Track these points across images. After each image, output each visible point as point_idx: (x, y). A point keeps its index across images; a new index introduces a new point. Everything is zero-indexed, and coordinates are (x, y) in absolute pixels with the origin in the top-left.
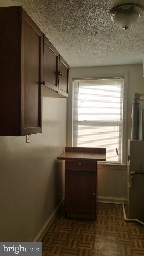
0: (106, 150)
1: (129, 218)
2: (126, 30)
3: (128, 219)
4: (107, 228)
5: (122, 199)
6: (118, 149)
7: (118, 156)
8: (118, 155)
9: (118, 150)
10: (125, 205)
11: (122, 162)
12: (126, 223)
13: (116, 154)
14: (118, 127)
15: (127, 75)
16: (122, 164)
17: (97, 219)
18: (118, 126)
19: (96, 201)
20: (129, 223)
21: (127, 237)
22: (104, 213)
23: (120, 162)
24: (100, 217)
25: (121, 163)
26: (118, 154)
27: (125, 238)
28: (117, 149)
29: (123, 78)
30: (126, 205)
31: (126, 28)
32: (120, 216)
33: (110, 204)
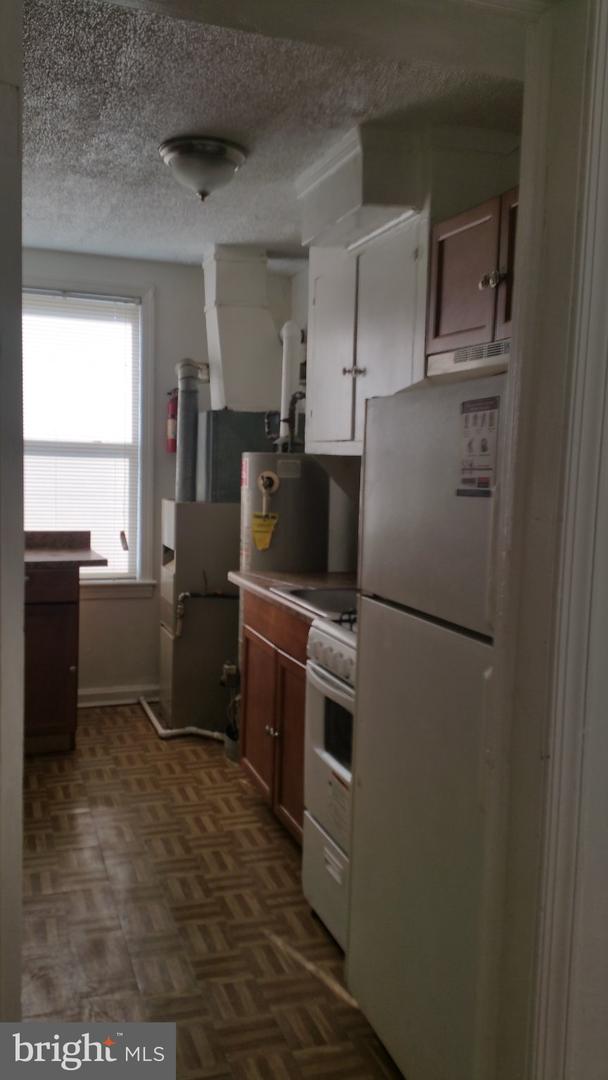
0: (92, 537)
1: (171, 729)
2: (203, 199)
3: (169, 732)
4: (116, 760)
5: (138, 688)
6: (127, 534)
7: (127, 556)
8: (127, 552)
9: (127, 537)
10: (149, 703)
11: (138, 575)
12: (164, 743)
13: (122, 548)
14: (127, 464)
15: (150, 294)
16: (138, 581)
17: (78, 747)
18: (127, 460)
19: (76, 692)
20: (173, 741)
21: (177, 769)
22: (93, 732)
23: (132, 575)
24: (82, 742)
25: (135, 578)
26: (126, 548)
27: (172, 771)
28: (123, 534)
29: (141, 303)
30: (157, 703)
31: (204, 194)
32: (142, 731)
33: (102, 707)
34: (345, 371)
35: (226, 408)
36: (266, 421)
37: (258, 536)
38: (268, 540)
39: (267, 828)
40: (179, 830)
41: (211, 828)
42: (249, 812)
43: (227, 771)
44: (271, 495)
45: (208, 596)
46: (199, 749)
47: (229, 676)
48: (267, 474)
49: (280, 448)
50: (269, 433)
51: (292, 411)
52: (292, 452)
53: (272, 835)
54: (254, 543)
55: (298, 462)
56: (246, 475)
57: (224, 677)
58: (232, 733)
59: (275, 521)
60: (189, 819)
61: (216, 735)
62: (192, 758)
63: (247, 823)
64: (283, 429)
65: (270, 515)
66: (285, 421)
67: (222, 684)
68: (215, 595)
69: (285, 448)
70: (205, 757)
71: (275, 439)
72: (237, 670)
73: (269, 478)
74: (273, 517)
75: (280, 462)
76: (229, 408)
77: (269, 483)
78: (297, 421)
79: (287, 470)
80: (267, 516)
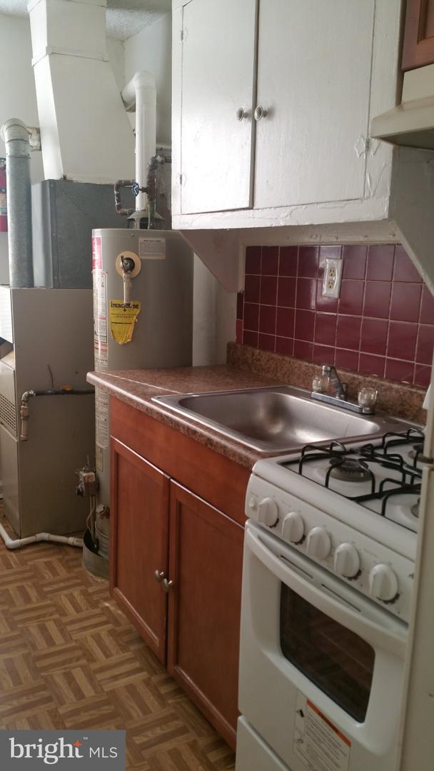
1: (20, 537)
3: (17, 541)
20: (23, 553)
27: (27, 600)
34: (241, 115)
35: (65, 177)
36: (115, 192)
37: (116, 328)
38: (130, 333)
39: (155, 679)
40: (49, 699)
41: (88, 691)
42: (128, 655)
43: (90, 590)
44: (132, 280)
45: (57, 393)
46: (54, 559)
47: (87, 484)
48: (127, 254)
49: (137, 224)
50: (119, 207)
51: (151, 179)
52: (151, 228)
53: (164, 690)
54: (112, 336)
55: (163, 240)
56: (98, 254)
57: (81, 486)
58: (92, 544)
59: (137, 311)
60: (58, 676)
61: (71, 540)
62: (48, 576)
63: (129, 673)
64: (140, 202)
65: (132, 303)
66: (143, 190)
67: (80, 493)
68: (64, 392)
69: (144, 223)
70: (63, 573)
71: (130, 214)
72: (97, 478)
73: (128, 259)
74: (136, 307)
75: (141, 240)
76: (68, 178)
77: (130, 265)
78: (159, 191)
79: (150, 248)
80: (128, 305)
